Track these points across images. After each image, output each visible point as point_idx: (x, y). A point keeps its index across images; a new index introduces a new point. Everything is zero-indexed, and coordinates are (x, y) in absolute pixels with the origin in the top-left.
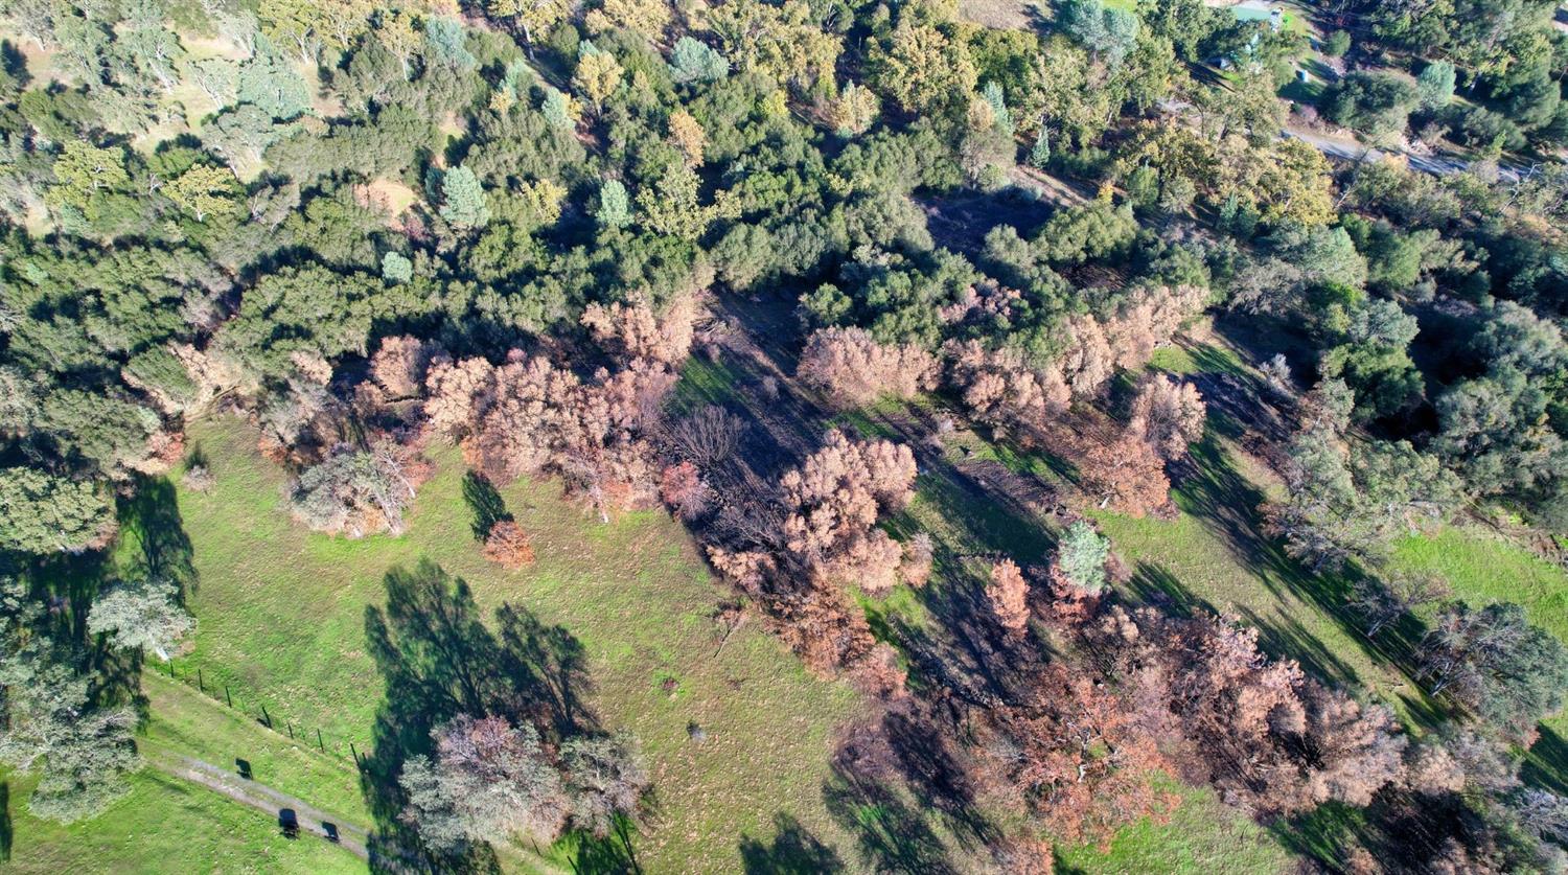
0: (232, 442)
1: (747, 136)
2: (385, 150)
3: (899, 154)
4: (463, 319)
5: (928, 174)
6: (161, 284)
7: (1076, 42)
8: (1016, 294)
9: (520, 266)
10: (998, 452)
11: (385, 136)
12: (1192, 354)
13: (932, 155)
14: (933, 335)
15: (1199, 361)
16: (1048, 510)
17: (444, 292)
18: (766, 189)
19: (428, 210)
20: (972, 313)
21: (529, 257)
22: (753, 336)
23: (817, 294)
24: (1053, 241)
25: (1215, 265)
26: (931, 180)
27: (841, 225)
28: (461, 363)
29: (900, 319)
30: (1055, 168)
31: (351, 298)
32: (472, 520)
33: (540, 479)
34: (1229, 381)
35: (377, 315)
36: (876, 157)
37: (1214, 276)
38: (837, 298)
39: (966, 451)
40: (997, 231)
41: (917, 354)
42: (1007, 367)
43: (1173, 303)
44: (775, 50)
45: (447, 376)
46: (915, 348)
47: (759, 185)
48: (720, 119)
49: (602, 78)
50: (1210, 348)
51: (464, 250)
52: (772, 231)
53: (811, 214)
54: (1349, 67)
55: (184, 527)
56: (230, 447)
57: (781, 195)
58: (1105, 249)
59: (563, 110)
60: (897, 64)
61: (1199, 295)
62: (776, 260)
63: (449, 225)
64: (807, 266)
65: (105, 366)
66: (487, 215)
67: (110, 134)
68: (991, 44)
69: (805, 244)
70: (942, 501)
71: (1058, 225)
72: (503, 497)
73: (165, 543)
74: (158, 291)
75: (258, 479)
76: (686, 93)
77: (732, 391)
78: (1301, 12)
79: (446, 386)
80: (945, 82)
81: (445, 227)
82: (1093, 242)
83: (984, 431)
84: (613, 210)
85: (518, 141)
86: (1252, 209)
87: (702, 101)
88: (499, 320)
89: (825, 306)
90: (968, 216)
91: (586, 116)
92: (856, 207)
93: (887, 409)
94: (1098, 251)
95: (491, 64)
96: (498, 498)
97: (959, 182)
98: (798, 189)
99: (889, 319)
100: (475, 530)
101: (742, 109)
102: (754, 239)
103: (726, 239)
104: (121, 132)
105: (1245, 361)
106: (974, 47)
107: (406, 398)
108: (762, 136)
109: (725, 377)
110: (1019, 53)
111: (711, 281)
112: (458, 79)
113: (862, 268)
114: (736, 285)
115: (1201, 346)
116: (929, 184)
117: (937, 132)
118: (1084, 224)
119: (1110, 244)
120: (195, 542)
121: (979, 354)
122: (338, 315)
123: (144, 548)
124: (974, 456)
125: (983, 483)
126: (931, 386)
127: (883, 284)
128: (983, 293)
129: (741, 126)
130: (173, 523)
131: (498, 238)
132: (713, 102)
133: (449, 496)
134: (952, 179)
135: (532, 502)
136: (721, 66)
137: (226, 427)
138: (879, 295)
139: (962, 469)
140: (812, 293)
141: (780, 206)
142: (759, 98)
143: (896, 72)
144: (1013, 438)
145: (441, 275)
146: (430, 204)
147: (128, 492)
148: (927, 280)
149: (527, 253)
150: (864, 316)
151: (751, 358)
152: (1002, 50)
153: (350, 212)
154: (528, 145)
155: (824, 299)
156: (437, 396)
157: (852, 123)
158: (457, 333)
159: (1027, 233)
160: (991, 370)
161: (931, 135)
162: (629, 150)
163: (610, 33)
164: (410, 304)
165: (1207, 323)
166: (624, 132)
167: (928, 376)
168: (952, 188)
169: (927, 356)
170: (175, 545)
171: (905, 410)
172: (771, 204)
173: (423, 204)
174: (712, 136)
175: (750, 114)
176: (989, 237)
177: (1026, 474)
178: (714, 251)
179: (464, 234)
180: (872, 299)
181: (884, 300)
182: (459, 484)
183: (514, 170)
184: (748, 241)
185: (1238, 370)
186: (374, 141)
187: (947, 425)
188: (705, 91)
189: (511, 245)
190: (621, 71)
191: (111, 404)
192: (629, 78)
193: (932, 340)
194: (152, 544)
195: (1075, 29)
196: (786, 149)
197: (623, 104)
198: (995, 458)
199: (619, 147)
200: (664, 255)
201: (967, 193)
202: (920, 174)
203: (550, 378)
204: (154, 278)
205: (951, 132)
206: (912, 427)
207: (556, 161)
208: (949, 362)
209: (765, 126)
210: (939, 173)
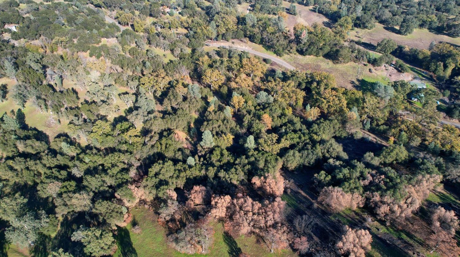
0: (145, 217)
1: (282, 120)
2: (180, 122)
3: (329, 127)
4: (213, 179)
5: (337, 133)
6: (122, 164)
7: (375, 94)
8: (383, 177)
9: (226, 161)
10: (388, 229)
11: (180, 118)
12: (437, 195)
13: (338, 127)
14: (361, 190)
15: (441, 198)
16: (414, 254)
17: (207, 170)
18: (294, 138)
19: (190, 140)
20: (371, 183)
21: (229, 158)
22: (298, 185)
23: (320, 174)
24: (385, 157)
25: (438, 166)
26: (338, 135)
27: (319, 150)
28: (222, 197)
29: (350, 184)
30: (372, 130)
31: (180, 171)
32: (227, 249)
33: (248, 236)
34: (454, 206)
35: (188, 177)
36: (322, 128)
37: (439, 170)
38: (326, 176)
39: (378, 229)
40: (368, 154)
41: (358, 196)
42: (389, 202)
43: (432, 180)
44: (286, 95)
45: (219, 201)
46: (356, 195)
47: (291, 137)
48: (274, 115)
49: (239, 102)
50: (442, 193)
51: (208, 155)
52: (299, 151)
53: (309, 147)
54: (450, 100)
55: (133, 246)
56: (144, 218)
57: (298, 140)
58: (402, 160)
59: (229, 111)
60: (324, 100)
61: (439, 178)
62: (302, 161)
63: (202, 147)
64: (311, 163)
65: (108, 190)
66: (214, 144)
67: (101, 115)
68: (349, 95)
69: (310, 156)
70: (378, 248)
71: (386, 152)
72: (237, 242)
73: (128, 251)
74: (121, 166)
75: (155, 230)
76: (262, 107)
77: (297, 204)
78: (431, 83)
79: (219, 205)
80: (338, 106)
81: (201, 148)
82: (398, 158)
83: (382, 222)
84: (251, 144)
85: (217, 121)
86: (439, 145)
87: (268, 109)
88: (227, 181)
89: (323, 178)
90: (351, 146)
91: (234, 113)
92: (323, 145)
93: (348, 212)
94: (400, 161)
95: (204, 96)
96: (235, 242)
97: (347, 135)
98: (303, 138)
99: (347, 184)
100: (229, 253)
101: (279, 112)
102: (296, 155)
103: (287, 155)
104: (104, 115)
105: (456, 198)
106: (344, 95)
107: (200, 205)
108: (287, 121)
109: (294, 200)
110: (358, 97)
111: (281, 167)
112: (197, 101)
113: (331, 166)
114: (290, 169)
115: (440, 193)
116: (337, 135)
117: (338, 120)
118: (395, 152)
119: (403, 159)
120: (137, 251)
121: (379, 197)
122: (175, 175)
123: (122, 252)
124: (381, 231)
125: (388, 242)
126: (362, 206)
127: (341, 172)
128: (372, 176)
129: (280, 117)
130: (130, 244)
131: (217, 152)
132: (271, 110)
133: (219, 240)
134: (344, 135)
135: (247, 244)
136: (272, 99)
137: (142, 211)
138: (340, 176)
139: (379, 236)
140: (318, 173)
141: (298, 143)
142: (283, 109)
143: (323, 102)
144: (392, 225)
145: (204, 164)
146: (191, 138)
147: (116, 233)
148: (354, 171)
149: (228, 158)
150: (337, 183)
151: (299, 193)
152: (353, 96)
153: (174, 142)
154: (220, 122)
155: (322, 176)
156: (215, 208)
157: (312, 117)
158: (212, 183)
159: (377, 154)
160: (383, 203)
161: (336, 121)
162: (249, 124)
163: (238, 89)
164: (196, 173)
165: (442, 186)
166: (247, 119)
167: (361, 203)
168: (345, 137)
169: (360, 196)
170: (131, 252)
171: (353, 213)
172: (295, 142)
173: (189, 138)
174: (273, 120)
175: (281, 113)
176: (365, 155)
177: (400, 238)
178: (283, 158)
179: (207, 150)
180: (338, 177)
181: (342, 177)
182: (222, 236)
183: (218, 130)
184: (294, 155)
185: (454, 201)
186: (177, 120)
187: (370, 219)
188: (268, 107)
189: (222, 155)
190: (244, 100)
191: (114, 205)
192: (246, 102)
193: (361, 192)
194: (124, 251)
195: (375, 91)
196: (296, 125)
197: (245, 110)
198: (388, 232)
199: (246, 123)
200: (269, 159)
201: (348, 138)
202: (334, 133)
203: (253, 205)
204: (121, 162)
205: (341, 120)
206: (357, 219)
207: (228, 126)
208: (368, 199)
209: (287, 118)
210: (340, 133)
